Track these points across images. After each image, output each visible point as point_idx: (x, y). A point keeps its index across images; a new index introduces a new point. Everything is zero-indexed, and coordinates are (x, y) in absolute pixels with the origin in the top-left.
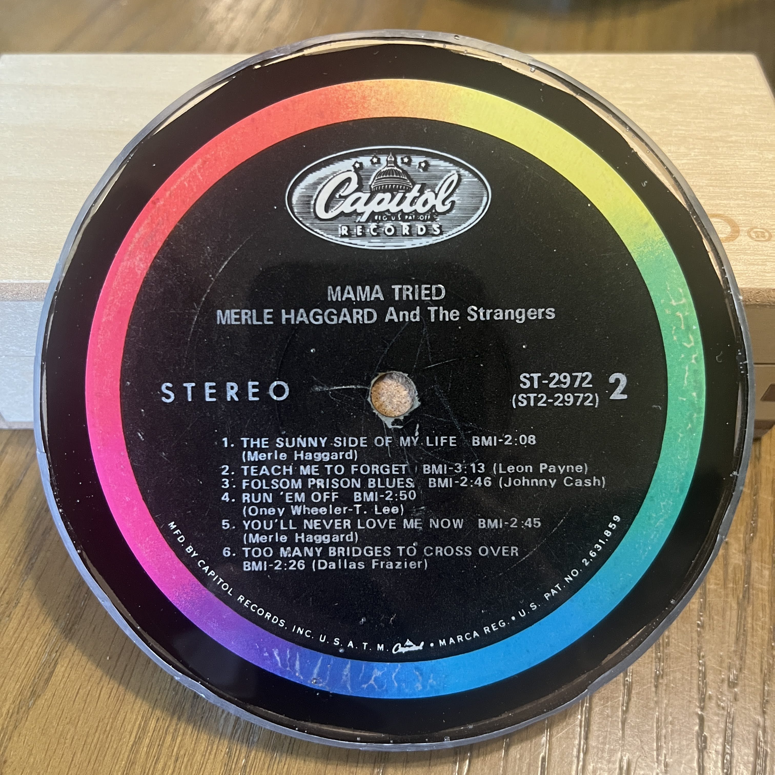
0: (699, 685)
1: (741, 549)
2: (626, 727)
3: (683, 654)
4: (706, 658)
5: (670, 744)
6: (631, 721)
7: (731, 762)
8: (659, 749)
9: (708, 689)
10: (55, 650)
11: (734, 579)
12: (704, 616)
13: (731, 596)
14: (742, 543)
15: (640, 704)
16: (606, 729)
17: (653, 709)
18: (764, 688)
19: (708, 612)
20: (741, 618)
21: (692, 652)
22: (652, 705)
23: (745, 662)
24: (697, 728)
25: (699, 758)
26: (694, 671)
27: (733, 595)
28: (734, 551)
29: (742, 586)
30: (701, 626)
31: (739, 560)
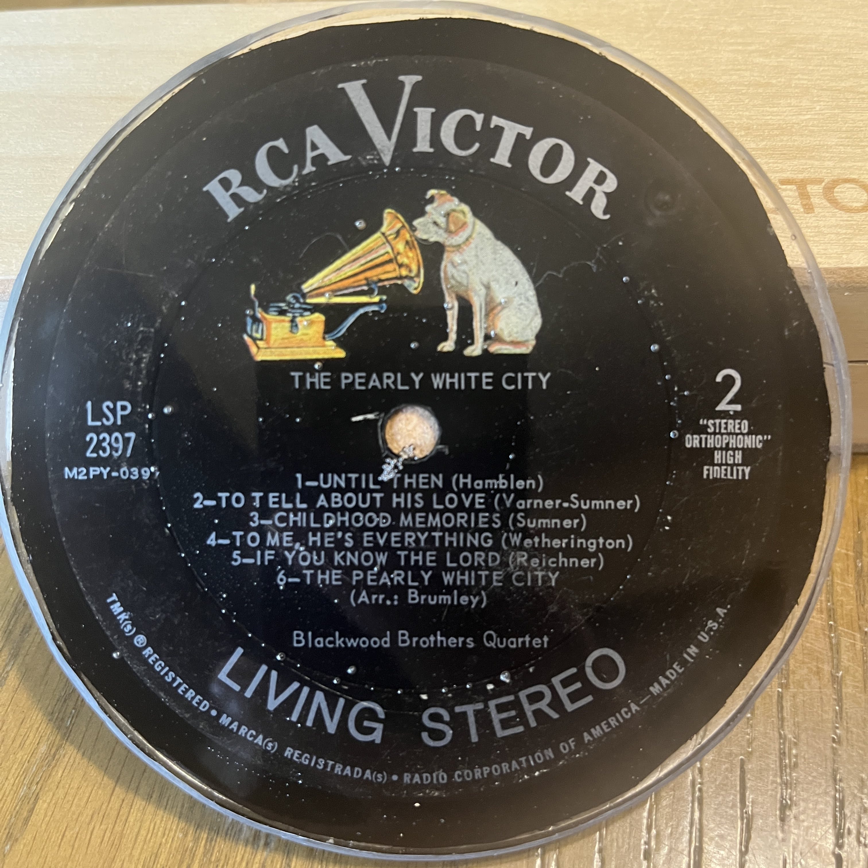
0: (835, 817)
3: (814, 777)
4: (844, 784)
9: (847, 821)
12: (841, 728)
19: (845, 724)
21: (826, 776)
26: (829, 799)
30: (837, 741)
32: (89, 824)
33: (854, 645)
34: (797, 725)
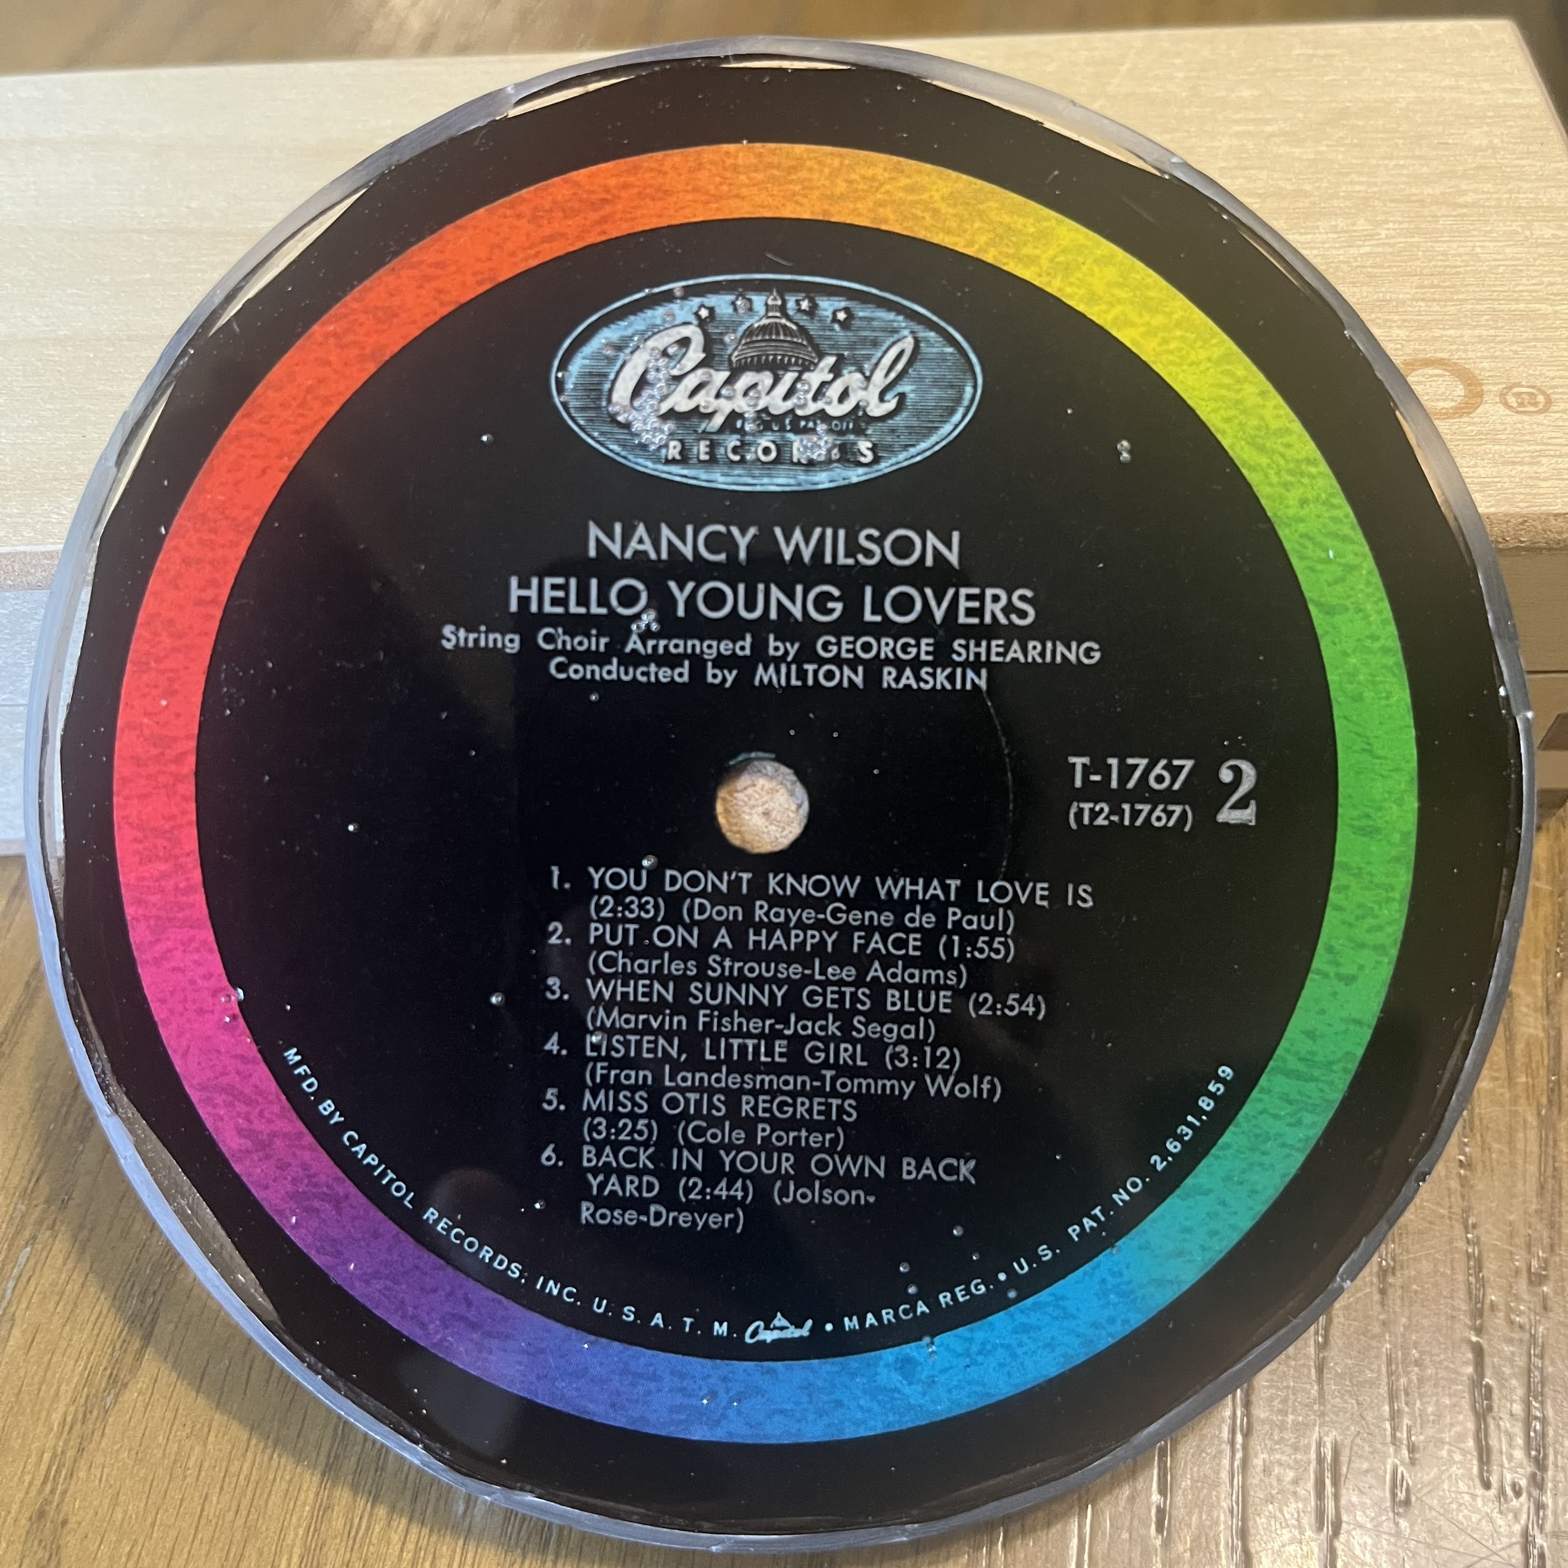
0: (1470, 1284)
1: (1539, 1004)
2: (1326, 1375)
3: (1430, 1223)
4: (1480, 1231)
5: (1418, 1404)
6: (1336, 1364)
7: (1544, 1435)
8: (1395, 1416)
9: (1489, 1291)
11: (1528, 1065)
12: (1472, 1144)
13: (1523, 1101)
14: (1540, 992)
15: (1352, 1330)
16: (1285, 1384)
17: (1379, 1337)
20: (1547, 1145)
21: (1450, 1218)
22: (1377, 1329)
23: (1560, 1232)
24: (1470, 1370)
25: (1478, 1430)
26: (1456, 1256)
27: (1528, 1097)
28: (1525, 1010)
29: (1545, 1080)
30: (1467, 1165)
31: (1536, 1027)
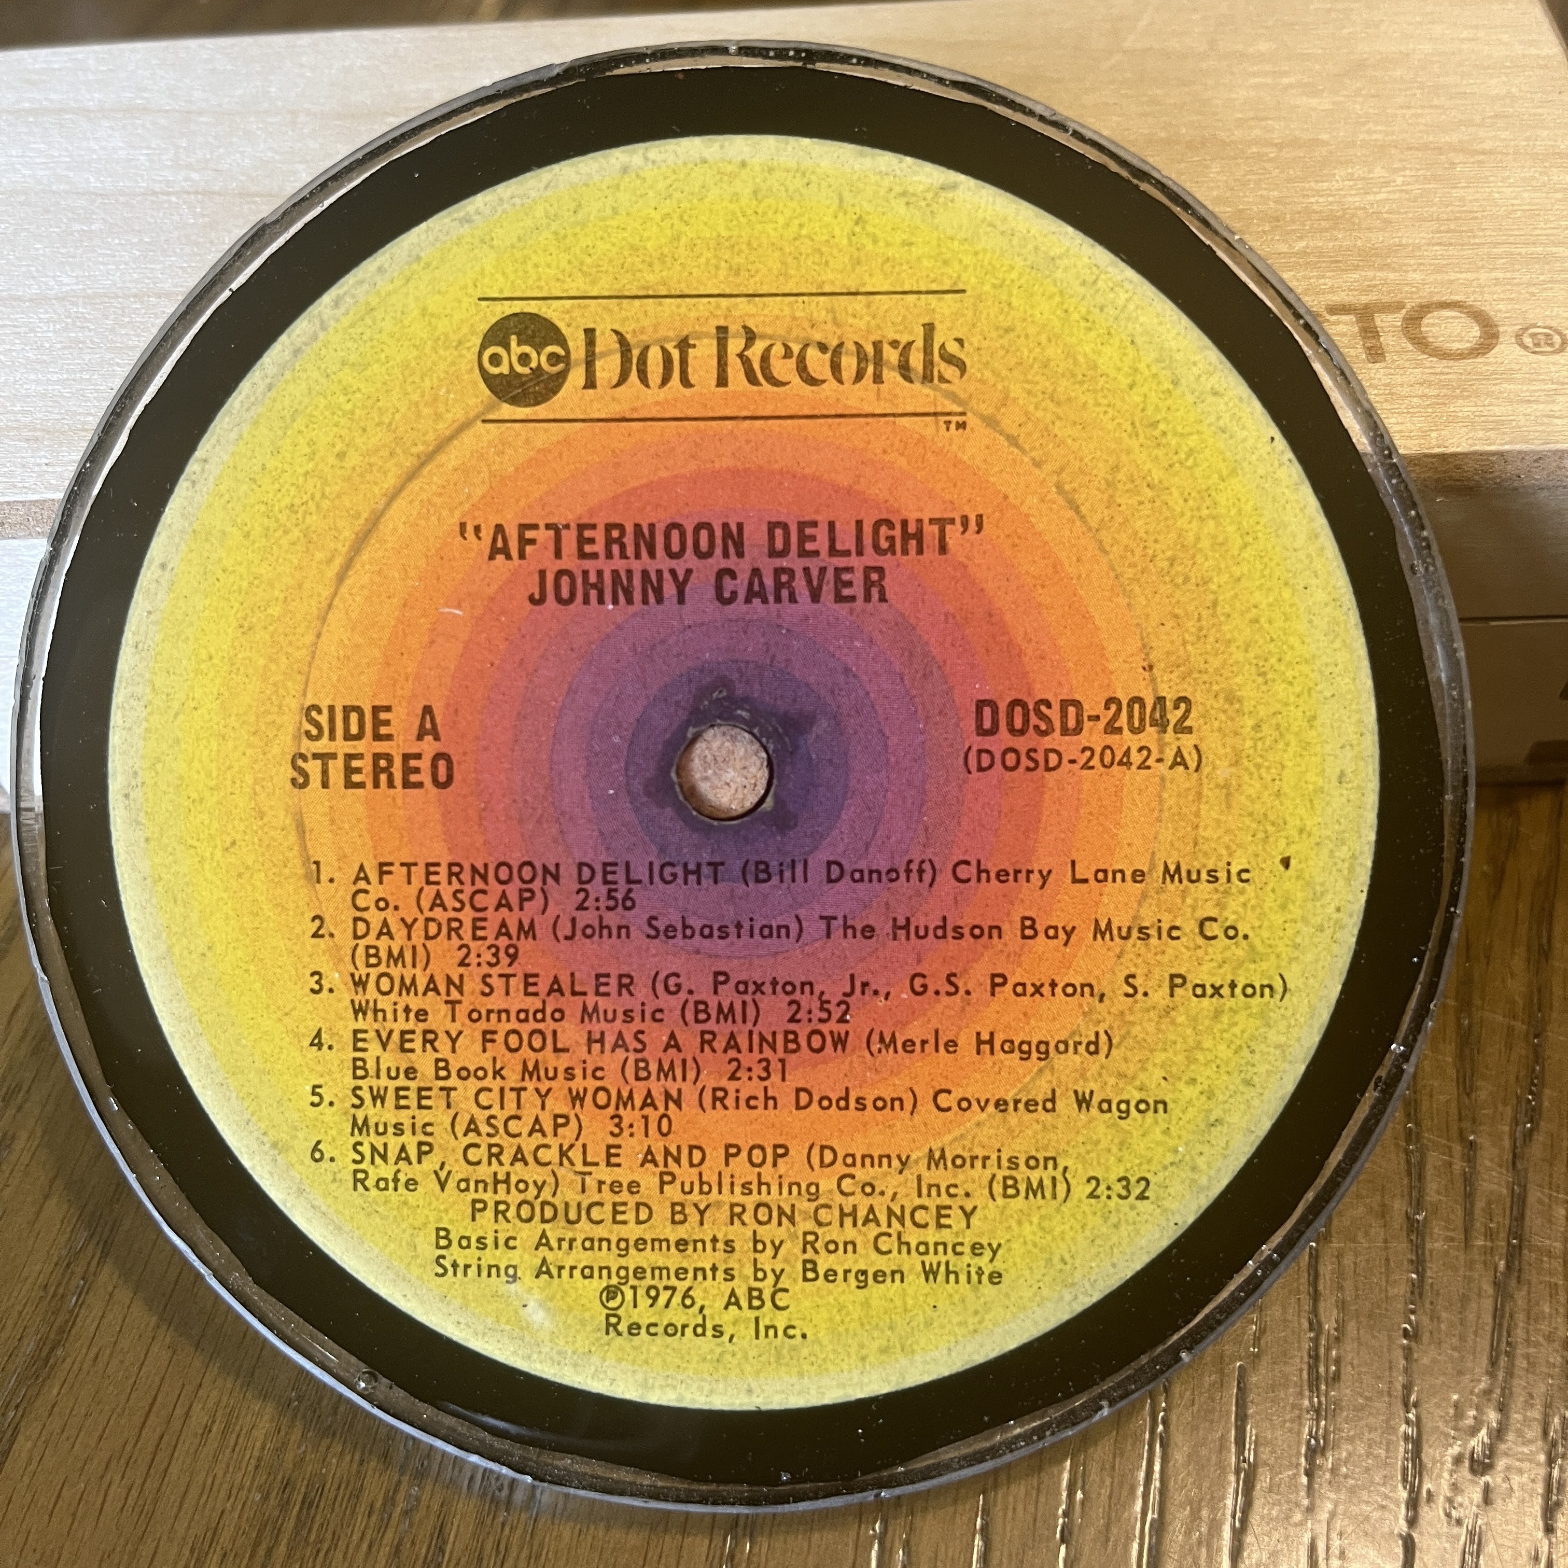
0: (1405, 1469)
1: (1505, 1158)
3: (1367, 1399)
4: (1422, 1410)
6: (1252, 1552)
9: (1426, 1479)
10: (13, 1404)
11: (1487, 1226)
12: (1420, 1312)
13: (1479, 1266)
14: (1507, 1144)
15: (1273, 1514)
17: (1301, 1525)
18: (1550, 1475)
19: (1428, 1306)
20: (1502, 1316)
21: (1389, 1395)
22: (1298, 1517)
23: (1508, 1418)
26: (1395, 1438)
27: (1485, 1263)
28: (1488, 1163)
29: (1504, 1244)
30: (1413, 1335)
31: (1499, 1184)
32: (102, 1477)
33: (1450, 1164)
34: (1342, 1306)
